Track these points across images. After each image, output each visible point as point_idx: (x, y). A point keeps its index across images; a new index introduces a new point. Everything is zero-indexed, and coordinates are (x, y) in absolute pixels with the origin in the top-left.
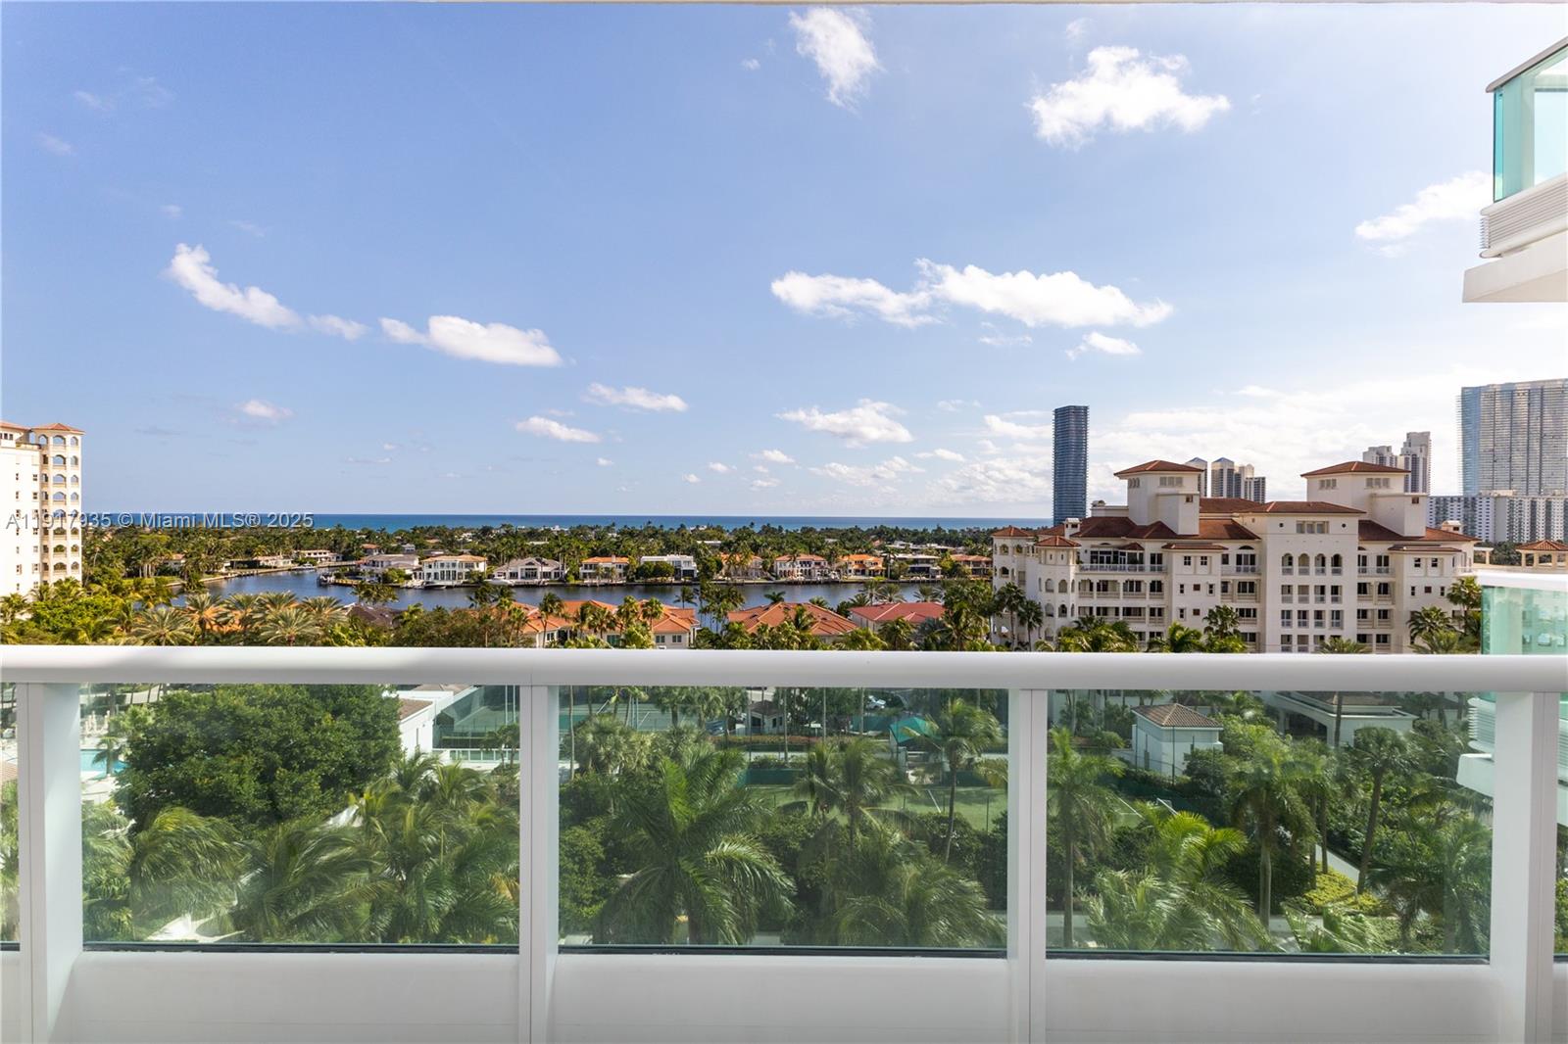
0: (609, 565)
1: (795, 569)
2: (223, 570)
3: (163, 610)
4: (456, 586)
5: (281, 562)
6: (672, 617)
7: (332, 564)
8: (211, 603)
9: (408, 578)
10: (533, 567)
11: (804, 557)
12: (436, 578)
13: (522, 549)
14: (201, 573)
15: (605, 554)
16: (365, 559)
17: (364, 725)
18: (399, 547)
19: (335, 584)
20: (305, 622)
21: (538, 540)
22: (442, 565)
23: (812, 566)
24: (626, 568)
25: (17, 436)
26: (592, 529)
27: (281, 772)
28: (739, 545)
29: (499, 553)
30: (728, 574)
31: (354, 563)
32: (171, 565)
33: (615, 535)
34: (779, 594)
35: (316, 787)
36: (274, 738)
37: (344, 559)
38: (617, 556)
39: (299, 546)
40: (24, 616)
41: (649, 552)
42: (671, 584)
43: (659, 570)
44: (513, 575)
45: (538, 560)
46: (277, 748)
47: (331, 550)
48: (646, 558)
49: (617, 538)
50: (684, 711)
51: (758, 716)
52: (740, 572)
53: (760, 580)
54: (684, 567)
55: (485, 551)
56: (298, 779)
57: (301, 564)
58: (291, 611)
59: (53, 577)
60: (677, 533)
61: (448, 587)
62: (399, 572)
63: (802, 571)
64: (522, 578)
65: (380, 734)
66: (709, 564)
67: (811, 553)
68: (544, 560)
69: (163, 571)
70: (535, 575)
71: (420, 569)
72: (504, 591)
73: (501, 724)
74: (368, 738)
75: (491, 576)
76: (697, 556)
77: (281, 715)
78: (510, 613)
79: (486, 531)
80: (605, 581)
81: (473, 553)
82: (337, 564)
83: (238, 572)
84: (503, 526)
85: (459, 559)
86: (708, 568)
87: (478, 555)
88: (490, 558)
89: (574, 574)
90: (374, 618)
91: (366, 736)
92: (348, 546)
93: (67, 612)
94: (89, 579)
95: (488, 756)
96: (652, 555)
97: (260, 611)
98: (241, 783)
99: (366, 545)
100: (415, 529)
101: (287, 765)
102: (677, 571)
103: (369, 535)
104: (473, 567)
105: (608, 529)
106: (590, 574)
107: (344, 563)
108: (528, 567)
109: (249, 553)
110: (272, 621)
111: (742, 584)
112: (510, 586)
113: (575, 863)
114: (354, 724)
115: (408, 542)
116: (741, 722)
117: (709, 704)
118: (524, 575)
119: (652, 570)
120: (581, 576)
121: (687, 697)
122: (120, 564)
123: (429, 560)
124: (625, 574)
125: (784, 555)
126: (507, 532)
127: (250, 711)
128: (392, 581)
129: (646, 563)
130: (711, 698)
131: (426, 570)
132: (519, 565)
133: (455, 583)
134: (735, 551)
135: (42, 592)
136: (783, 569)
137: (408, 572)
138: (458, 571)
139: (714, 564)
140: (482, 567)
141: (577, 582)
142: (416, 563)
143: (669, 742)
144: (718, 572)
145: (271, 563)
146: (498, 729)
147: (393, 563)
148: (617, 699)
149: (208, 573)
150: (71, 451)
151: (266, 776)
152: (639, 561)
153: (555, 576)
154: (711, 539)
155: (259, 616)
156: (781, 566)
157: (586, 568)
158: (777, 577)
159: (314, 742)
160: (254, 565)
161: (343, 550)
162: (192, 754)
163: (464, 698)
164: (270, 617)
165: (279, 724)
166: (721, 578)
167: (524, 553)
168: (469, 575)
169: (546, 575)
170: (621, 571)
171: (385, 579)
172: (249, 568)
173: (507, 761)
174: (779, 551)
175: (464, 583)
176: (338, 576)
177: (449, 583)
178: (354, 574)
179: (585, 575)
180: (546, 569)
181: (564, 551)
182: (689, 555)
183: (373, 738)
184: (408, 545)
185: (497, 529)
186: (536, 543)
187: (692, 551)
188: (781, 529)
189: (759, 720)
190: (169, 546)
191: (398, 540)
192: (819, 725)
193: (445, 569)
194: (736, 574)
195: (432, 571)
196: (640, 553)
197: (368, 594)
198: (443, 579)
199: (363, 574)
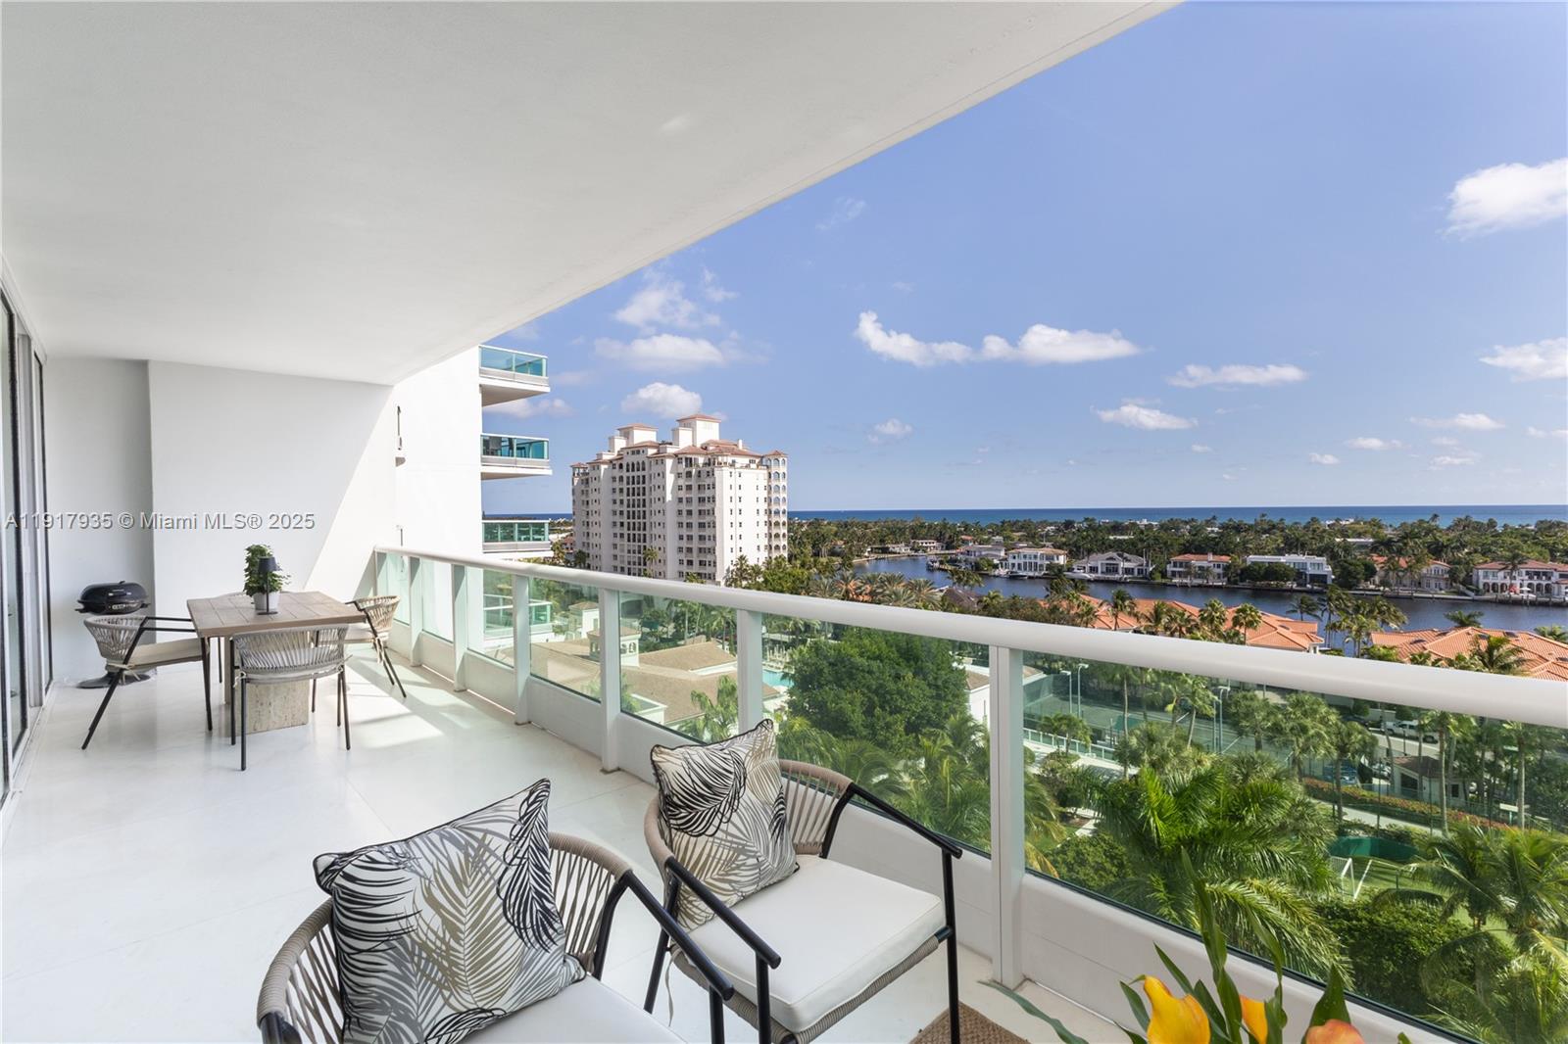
0: (1205, 564)
1: (1517, 582)
2: (867, 554)
3: (825, 581)
4: (1037, 577)
5: (902, 549)
6: (1280, 630)
7: (938, 552)
8: (853, 578)
9: (996, 567)
10: (1115, 562)
11: (1533, 565)
12: (1019, 568)
13: (1103, 543)
14: (853, 555)
15: (1200, 550)
16: (962, 549)
17: (937, 687)
18: (989, 539)
19: (939, 569)
20: (909, 598)
21: (1122, 534)
22: (1025, 556)
23: (1553, 579)
24: (1227, 568)
25: (757, 461)
26: (1186, 523)
27: (878, 711)
28: (1406, 544)
29: (1080, 547)
30: (1384, 583)
31: (954, 552)
32: (838, 550)
33: (1216, 529)
34: (1470, 616)
35: (901, 729)
36: (874, 684)
37: (947, 549)
38: (1215, 553)
39: (915, 537)
40: (761, 580)
41: (1260, 551)
42: (1291, 590)
43: (1273, 572)
44: (1093, 570)
45: (1119, 555)
46: (876, 692)
47: (938, 540)
48: (1252, 558)
49: (1217, 533)
50: (1270, 740)
51: (1415, 775)
52: (1406, 581)
53: (1443, 594)
54: (1311, 571)
55: (1064, 544)
56: (889, 719)
57: (916, 551)
58: (900, 588)
59: (775, 555)
60: (1305, 527)
61: (1030, 578)
62: (988, 561)
63: (1530, 585)
64: (1102, 573)
65: (950, 697)
66: (1351, 568)
67: (1554, 559)
68: (1126, 555)
69: (833, 553)
70: (1116, 571)
71: (1006, 559)
72: (1080, 585)
73: (1058, 712)
74: (941, 699)
75: (1070, 570)
76: (1333, 557)
77: (879, 667)
78: (1079, 606)
79: (1069, 524)
80: (1199, 581)
81: (1055, 547)
82: (943, 552)
83: (876, 556)
84: (1086, 520)
85: (1040, 552)
86: (1349, 573)
87: (1059, 548)
88: (1071, 552)
89: (1160, 572)
90: (962, 600)
91: (938, 697)
92: (950, 537)
93: (780, 578)
94: (791, 557)
95: (1047, 740)
96: (1264, 554)
97: (881, 587)
98: (853, 711)
99: (963, 537)
100: (1003, 523)
101: (883, 708)
102: (1299, 575)
103: (967, 527)
104: (1053, 559)
105: (1209, 523)
106: (1179, 572)
107: (947, 552)
108: (1108, 562)
109: (882, 541)
110: (888, 595)
111: (1410, 598)
112: (1089, 581)
113: (1113, 865)
114: (929, 685)
115: (998, 534)
116: (1382, 777)
117: (1308, 740)
118: (1105, 570)
119: (1262, 572)
120: (1169, 574)
121: (1274, 724)
122: (810, 548)
123: (1013, 551)
124: (1225, 575)
125: (1493, 560)
126: (1090, 525)
127: (858, 660)
128: (982, 569)
129: (1254, 563)
130: (1312, 732)
131: (1011, 561)
132: (1099, 560)
133: (1037, 574)
134: (1400, 552)
135: (769, 562)
136: (1491, 581)
137: (996, 561)
138: (1039, 562)
139: (1361, 569)
140: (1062, 560)
141: (1164, 581)
142: (1002, 554)
143: (1235, 769)
144: (1366, 580)
145: (897, 549)
146: (1053, 716)
147: (983, 553)
148: (1175, 708)
149: (857, 556)
150: (782, 469)
151: (869, 712)
152: (1245, 561)
153: (1139, 573)
154: (1359, 535)
155: (880, 590)
156: (1486, 576)
157: (1175, 566)
158: (1477, 592)
159: (900, 693)
160: (885, 551)
161: (946, 540)
162: (826, 685)
163: (1034, 683)
164: (887, 592)
165: (877, 674)
166: (1372, 587)
167: (1105, 547)
168: (1049, 567)
169: (1128, 571)
170: (1220, 571)
171: (977, 567)
172: (882, 553)
173: (1063, 748)
174: (1484, 554)
175: (1045, 574)
176: (941, 563)
177: (1031, 574)
178: (953, 562)
179: (1174, 574)
180: (1127, 565)
181: (1149, 546)
182: (1321, 556)
183: (944, 699)
184: (997, 537)
185: (1080, 523)
186: (1118, 537)
187: (1329, 551)
188: (1492, 524)
189: (1415, 781)
190: (836, 534)
191: (990, 533)
192: (1515, 809)
193: (1027, 561)
194: (1400, 583)
195: (1016, 561)
196: (1247, 551)
197: (960, 580)
198: (1025, 569)
199: (960, 562)
